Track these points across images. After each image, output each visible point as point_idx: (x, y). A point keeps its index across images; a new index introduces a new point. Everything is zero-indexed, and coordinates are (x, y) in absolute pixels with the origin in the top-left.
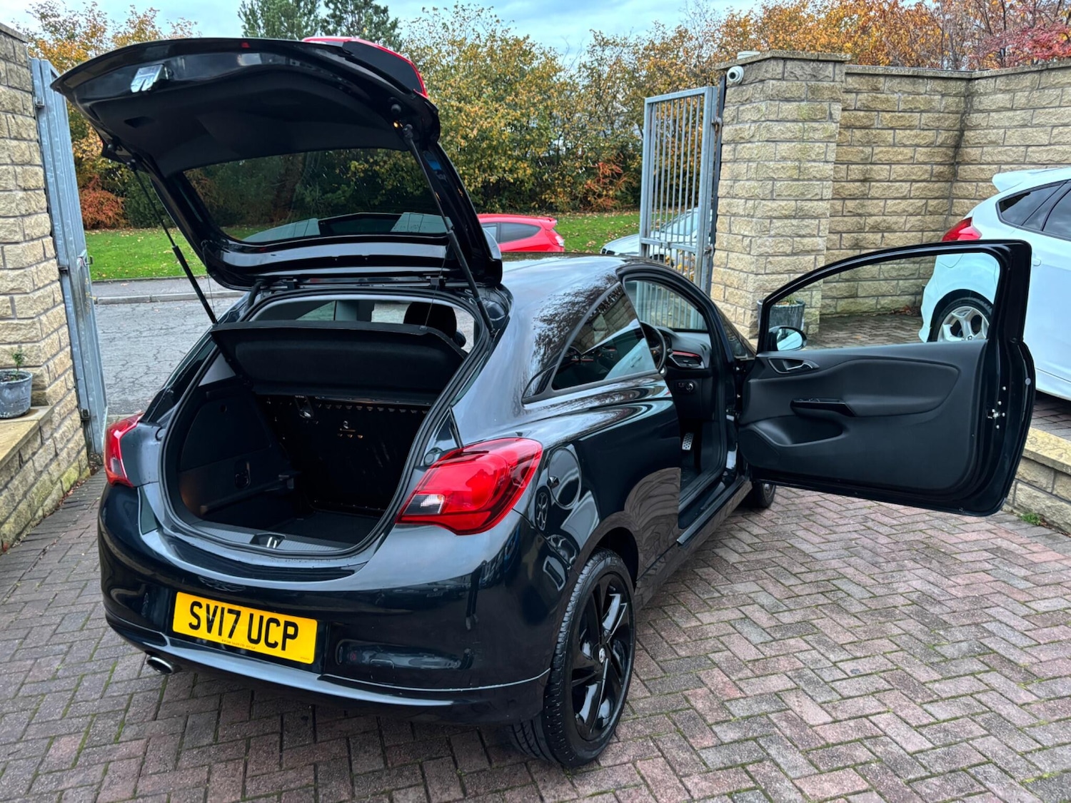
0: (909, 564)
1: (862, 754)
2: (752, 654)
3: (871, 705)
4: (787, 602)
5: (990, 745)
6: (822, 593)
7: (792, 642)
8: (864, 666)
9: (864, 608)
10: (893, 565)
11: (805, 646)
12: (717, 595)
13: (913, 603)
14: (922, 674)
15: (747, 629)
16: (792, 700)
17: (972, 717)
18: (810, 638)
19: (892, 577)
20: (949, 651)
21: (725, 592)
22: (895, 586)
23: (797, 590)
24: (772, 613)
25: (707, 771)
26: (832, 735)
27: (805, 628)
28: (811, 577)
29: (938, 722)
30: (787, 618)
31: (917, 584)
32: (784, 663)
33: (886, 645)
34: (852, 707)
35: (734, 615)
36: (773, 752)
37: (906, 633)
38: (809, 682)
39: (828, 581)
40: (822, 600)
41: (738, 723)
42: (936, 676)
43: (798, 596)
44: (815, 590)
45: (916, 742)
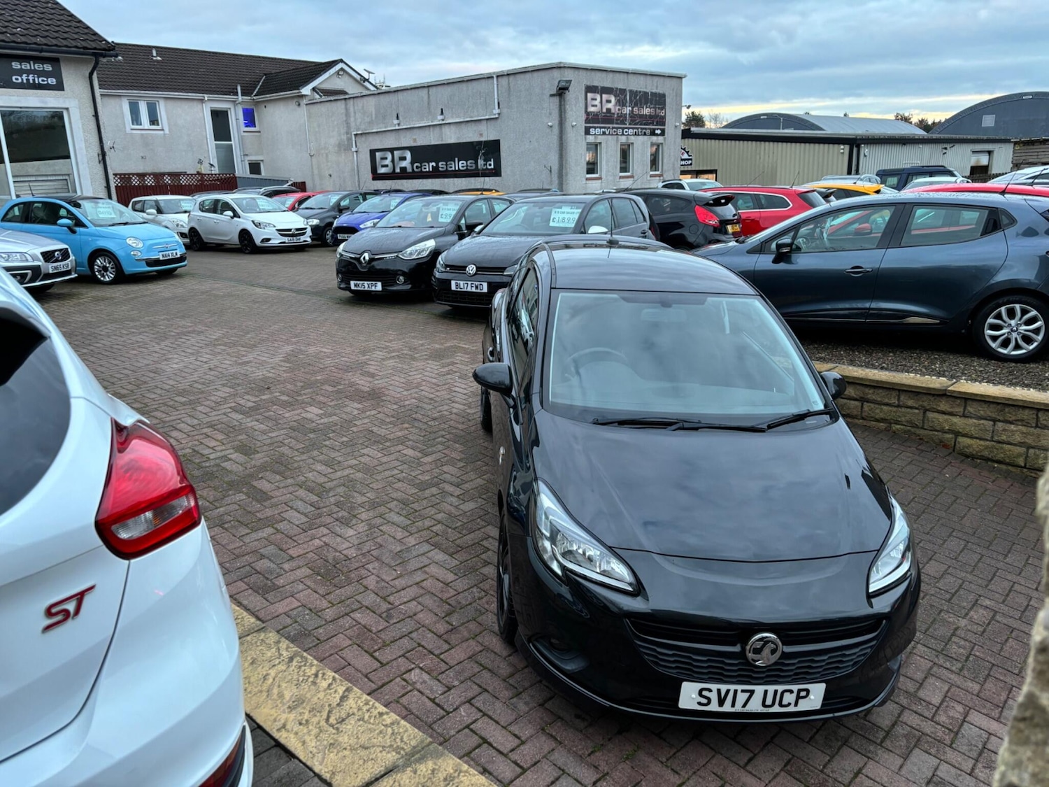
0: (352, 553)
1: (388, 444)
2: (445, 468)
3: (384, 459)
4: (438, 501)
5: (333, 455)
6: (416, 511)
7: (427, 478)
8: (388, 473)
9: (388, 506)
10: (366, 548)
11: (420, 477)
12: (484, 496)
13: (355, 516)
14: (359, 475)
15: (454, 479)
16: (420, 455)
17: (340, 462)
18: (418, 481)
19: (367, 536)
20: (341, 490)
21: (479, 500)
22: (366, 528)
23: (433, 511)
24: (444, 493)
25: (443, 430)
26: (401, 447)
27: (423, 486)
28: (428, 523)
29: (355, 458)
30: (434, 490)
31: (351, 532)
32: (428, 467)
33: (374, 486)
34: (392, 457)
35: (467, 486)
36: (422, 438)
37: (363, 494)
38: (413, 462)
39: (414, 522)
40: (415, 506)
41: (438, 443)
42: (351, 476)
43: (432, 506)
44: (423, 512)
45: (365, 451)
